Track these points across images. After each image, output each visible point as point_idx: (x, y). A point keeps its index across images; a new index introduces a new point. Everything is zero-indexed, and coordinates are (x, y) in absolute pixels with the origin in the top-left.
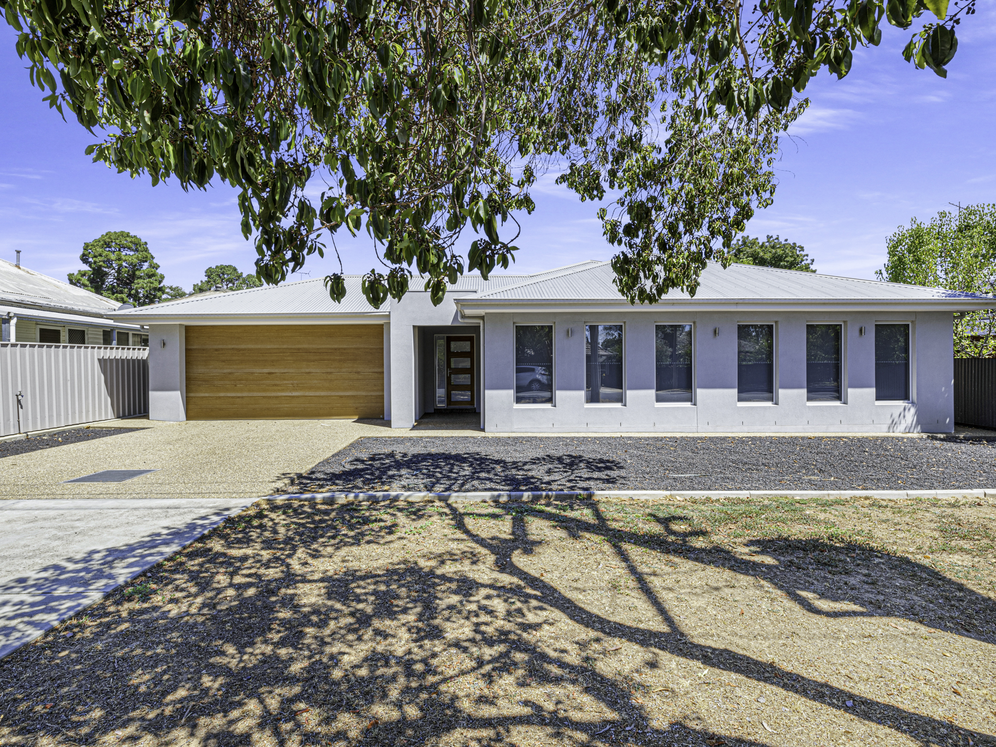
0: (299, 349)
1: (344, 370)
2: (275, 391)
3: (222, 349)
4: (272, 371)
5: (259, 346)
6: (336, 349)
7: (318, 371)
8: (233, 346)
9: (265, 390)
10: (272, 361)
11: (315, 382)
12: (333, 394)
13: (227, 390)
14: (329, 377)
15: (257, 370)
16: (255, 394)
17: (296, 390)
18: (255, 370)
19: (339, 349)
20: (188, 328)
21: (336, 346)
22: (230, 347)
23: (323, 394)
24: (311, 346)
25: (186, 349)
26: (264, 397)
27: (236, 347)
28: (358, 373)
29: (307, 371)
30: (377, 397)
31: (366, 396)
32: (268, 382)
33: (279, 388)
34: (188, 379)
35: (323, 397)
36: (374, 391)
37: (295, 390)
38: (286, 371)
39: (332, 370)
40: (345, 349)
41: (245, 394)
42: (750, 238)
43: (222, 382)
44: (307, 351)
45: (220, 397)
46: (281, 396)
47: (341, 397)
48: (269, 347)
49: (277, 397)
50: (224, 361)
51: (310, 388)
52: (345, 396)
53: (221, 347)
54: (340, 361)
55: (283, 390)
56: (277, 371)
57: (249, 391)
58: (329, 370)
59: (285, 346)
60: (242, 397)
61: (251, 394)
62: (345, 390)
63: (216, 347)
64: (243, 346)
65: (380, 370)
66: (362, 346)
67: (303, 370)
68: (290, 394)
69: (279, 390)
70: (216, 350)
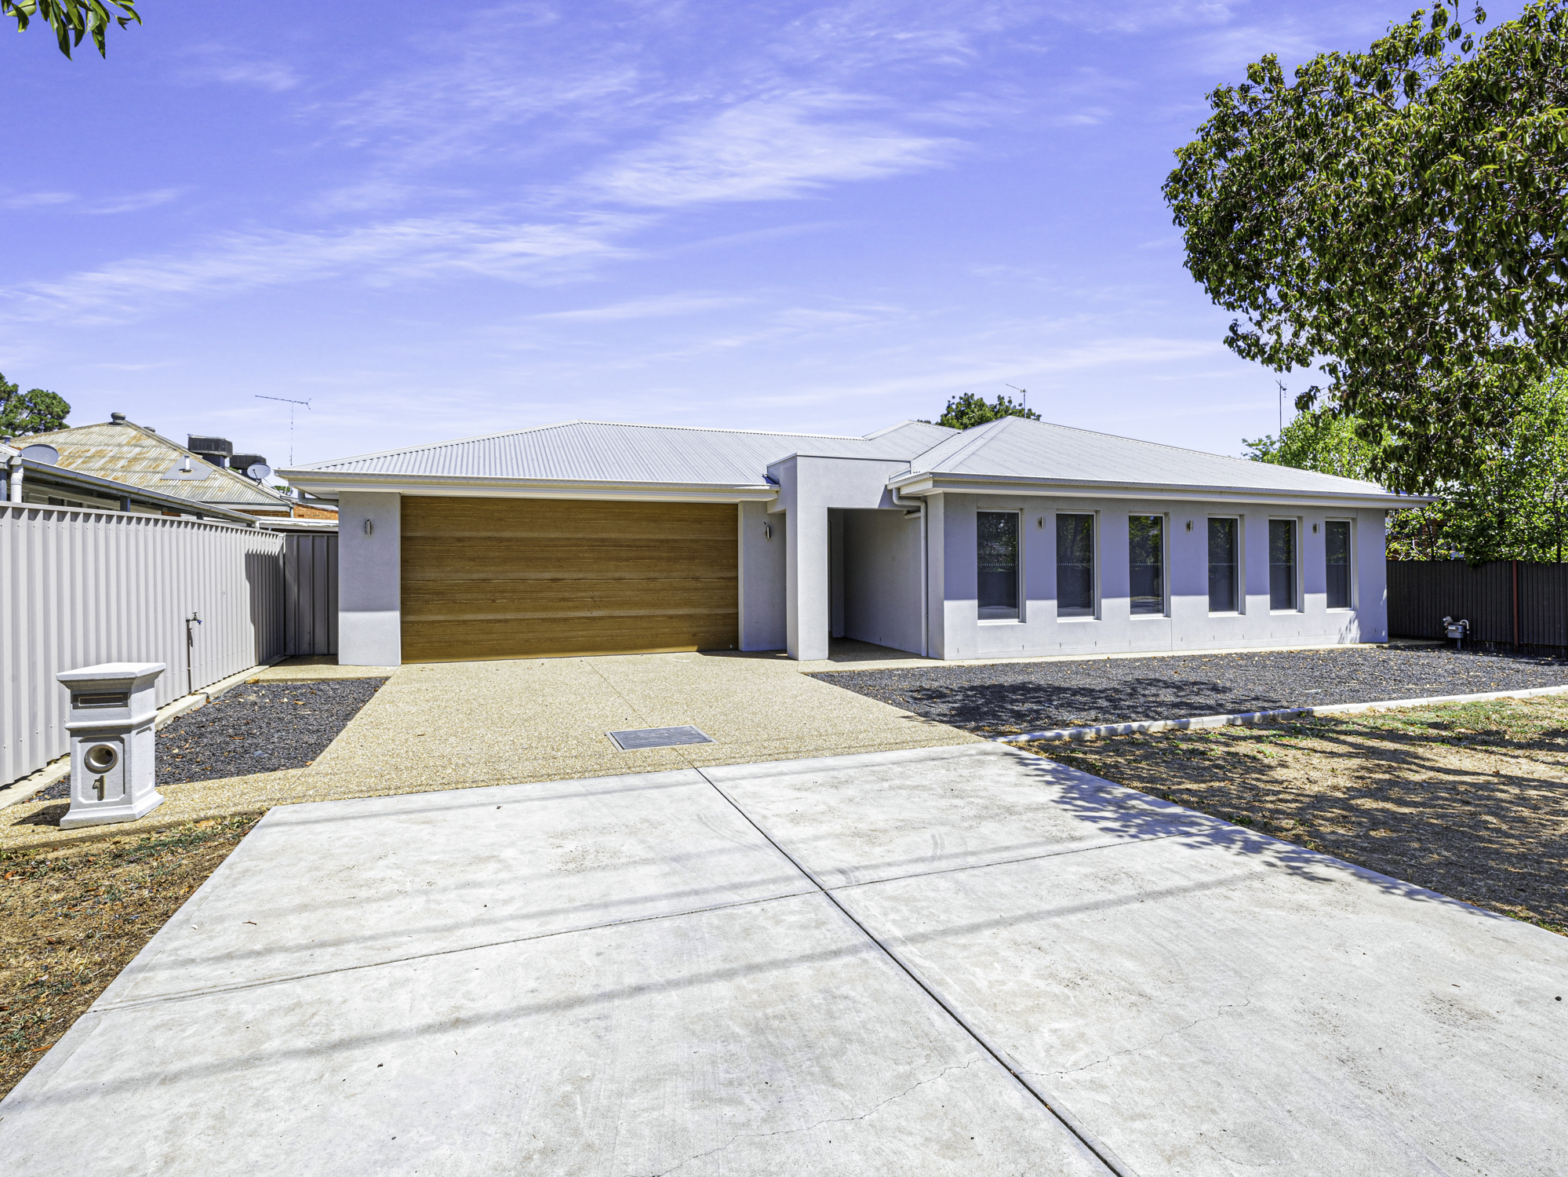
0: (603, 540)
1: (675, 574)
2: (562, 609)
3: (470, 539)
4: (559, 576)
5: (536, 535)
6: (662, 541)
7: (632, 575)
8: (489, 534)
9: (545, 609)
10: (559, 560)
11: (629, 593)
12: (658, 612)
13: (479, 610)
14: (652, 585)
15: (532, 575)
16: (529, 615)
17: (599, 608)
18: (528, 575)
19: (667, 541)
20: (405, 500)
21: (662, 537)
22: (484, 534)
23: (642, 612)
24: (622, 536)
25: (404, 539)
26: (543, 620)
27: (496, 535)
28: (696, 579)
29: (617, 575)
30: (725, 616)
31: (708, 615)
32: (552, 594)
33: (570, 604)
34: (405, 590)
35: (641, 617)
36: (720, 607)
37: (596, 606)
38: (581, 575)
39: (656, 575)
40: (676, 541)
41: (509, 616)
42: (976, 398)
43: (469, 596)
44: (617, 544)
45: (465, 622)
46: (573, 618)
47: (671, 617)
48: (552, 535)
49: (566, 620)
50: (472, 559)
51: (622, 604)
52: (678, 616)
53: (466, 534)
54: (669, 559)
55: (577, 608)
56: (566, 575)
57: (518, 610)
58: (652, 575)
59: (580, 535)
60: (506, 621)
61: (520, 616)
62: (677, 606)
63: (458, 534)
64: (507, 534)
65: (730, 574)
66: (703, 537)
67: (610, 575)
68: (588, 614)
69: (569, 609)
70: (459, 540)
